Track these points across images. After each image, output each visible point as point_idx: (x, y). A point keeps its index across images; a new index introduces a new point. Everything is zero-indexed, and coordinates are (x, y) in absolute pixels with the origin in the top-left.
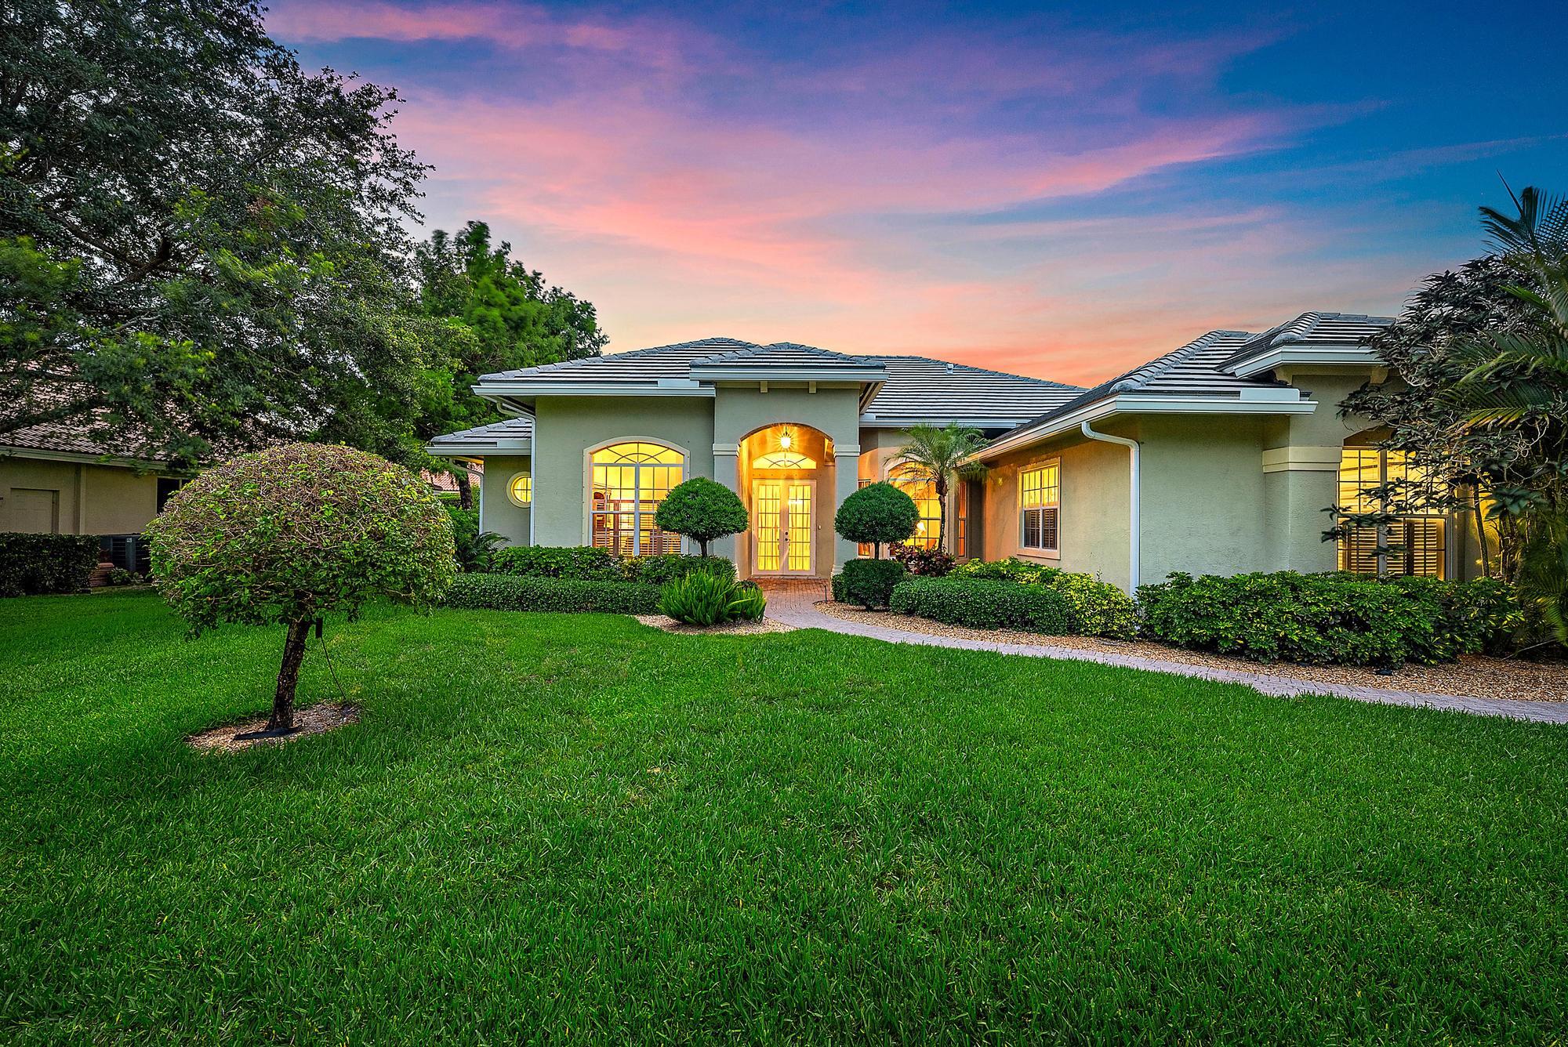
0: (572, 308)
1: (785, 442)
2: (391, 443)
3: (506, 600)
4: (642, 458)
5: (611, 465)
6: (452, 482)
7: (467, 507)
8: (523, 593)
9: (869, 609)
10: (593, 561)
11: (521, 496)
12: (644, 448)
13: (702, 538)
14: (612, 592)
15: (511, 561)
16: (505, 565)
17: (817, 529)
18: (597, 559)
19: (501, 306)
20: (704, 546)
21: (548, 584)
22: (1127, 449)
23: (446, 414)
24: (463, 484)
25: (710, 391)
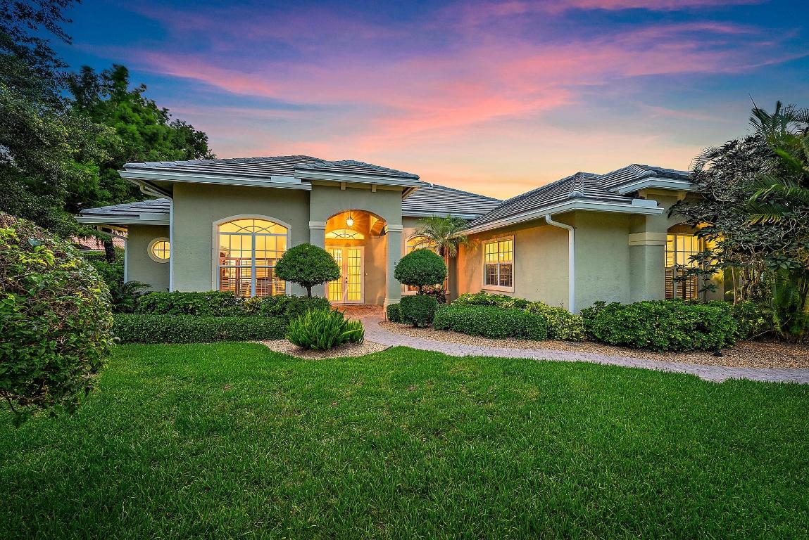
0: (191, 135)
1: (350, 223)
2: (41, 214)
3: (152, 334)
4: (257, 229)
5: (233, 234)
6: (97, 244)
7: (111, 262)
8: (167, 329)
9: (416, 326)
10: (222, 301)
11: (159, 255)
12: (258, 223)
13: (307, 285)
14: (243, 325)
15: (154, 303)
16: (149, 306)
17: (365, 275)
18: (225, 300)
19: (138, 123)
20: (309, 290)
21: (188, 321)
22: (567, 231)
23: (93, 195)
24: (108, 245)
25: (308, 186)
